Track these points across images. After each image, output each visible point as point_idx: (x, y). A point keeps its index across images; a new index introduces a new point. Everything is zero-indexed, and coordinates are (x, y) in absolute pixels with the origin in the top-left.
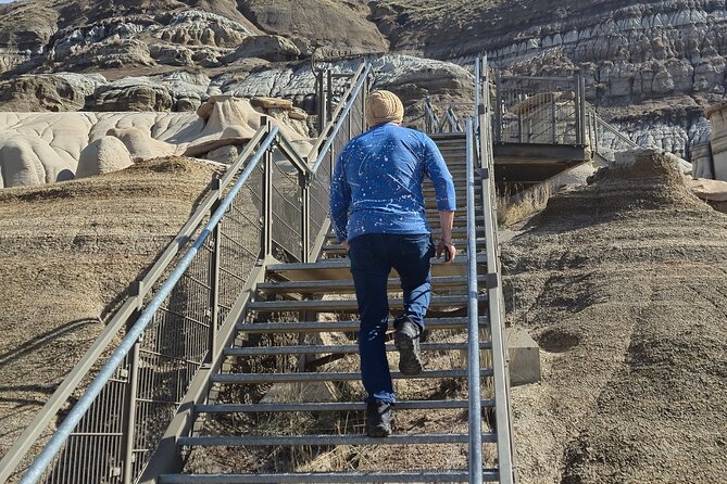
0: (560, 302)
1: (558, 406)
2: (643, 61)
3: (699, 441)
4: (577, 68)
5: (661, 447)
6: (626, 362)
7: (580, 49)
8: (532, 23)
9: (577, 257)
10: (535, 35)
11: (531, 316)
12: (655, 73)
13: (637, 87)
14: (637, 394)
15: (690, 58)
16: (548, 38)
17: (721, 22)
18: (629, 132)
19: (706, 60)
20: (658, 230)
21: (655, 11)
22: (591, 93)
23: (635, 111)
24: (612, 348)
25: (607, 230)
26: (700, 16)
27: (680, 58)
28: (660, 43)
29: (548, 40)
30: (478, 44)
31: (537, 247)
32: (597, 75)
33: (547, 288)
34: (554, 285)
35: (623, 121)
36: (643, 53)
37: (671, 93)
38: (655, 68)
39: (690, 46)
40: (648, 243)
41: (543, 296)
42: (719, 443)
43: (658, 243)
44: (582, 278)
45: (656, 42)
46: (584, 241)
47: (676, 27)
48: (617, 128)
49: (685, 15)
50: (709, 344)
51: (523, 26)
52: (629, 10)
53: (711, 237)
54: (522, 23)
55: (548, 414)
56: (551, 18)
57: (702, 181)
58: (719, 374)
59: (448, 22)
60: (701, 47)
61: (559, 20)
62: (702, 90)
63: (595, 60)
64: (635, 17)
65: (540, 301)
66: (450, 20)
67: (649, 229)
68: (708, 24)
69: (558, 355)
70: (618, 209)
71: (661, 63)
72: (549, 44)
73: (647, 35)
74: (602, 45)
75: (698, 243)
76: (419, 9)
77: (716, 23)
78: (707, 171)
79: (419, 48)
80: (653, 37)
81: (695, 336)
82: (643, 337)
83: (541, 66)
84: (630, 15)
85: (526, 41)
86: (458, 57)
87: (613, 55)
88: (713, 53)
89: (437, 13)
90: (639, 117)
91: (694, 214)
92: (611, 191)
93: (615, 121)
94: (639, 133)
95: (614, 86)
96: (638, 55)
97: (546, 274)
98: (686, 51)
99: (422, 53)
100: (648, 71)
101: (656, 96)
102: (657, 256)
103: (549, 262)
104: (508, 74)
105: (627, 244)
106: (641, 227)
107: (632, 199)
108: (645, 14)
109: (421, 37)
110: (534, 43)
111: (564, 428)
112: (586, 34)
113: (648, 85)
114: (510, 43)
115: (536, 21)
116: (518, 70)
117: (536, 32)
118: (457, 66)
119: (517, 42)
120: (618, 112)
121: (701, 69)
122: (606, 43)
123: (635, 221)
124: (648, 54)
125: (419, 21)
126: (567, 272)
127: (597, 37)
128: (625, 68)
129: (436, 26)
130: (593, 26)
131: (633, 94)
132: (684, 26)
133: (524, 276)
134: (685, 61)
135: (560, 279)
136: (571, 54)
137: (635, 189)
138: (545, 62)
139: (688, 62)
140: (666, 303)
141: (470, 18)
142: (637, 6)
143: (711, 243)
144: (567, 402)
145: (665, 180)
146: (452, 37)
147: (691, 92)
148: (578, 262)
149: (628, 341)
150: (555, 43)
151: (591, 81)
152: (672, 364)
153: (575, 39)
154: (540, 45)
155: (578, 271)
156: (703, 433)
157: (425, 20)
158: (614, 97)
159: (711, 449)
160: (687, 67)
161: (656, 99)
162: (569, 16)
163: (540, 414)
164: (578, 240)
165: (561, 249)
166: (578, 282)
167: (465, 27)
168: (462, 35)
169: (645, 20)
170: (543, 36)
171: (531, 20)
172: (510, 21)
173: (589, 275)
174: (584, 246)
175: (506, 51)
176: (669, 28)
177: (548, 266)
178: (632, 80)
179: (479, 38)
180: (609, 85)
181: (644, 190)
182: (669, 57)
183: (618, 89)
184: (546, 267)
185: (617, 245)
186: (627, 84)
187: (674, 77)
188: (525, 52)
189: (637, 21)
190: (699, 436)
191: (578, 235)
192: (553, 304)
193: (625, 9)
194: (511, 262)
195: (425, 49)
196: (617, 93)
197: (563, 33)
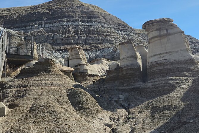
0: (18, 96)
1: (7, 122)
2: (66, 34)
3: (40, 128)
4: (48, 35)
5: (30, 130)
6: (28, 111)
7: (49, 29)
8: (36, 20)
9: (25, 85)
10: (37, 24)
11: (10, 100)
12: (68, 38)
13: (63, 41)
14: (28, 118)
15: (77, 35)
16: (40, 25)
17: (86, 26)
18: (61, 53)
19: (82, 36)
20: (47, 78)
21: (70, 21)
22: (51, 42)
23: (63, 48)
24: (26, 108)
25: (35, 78)
26: (81, 23)
27: (75, 34)
28: (70, 30)
29: (40, 26)
30: (20, 25)
31: (15, 82)
32: (53, 37)
33: (16, 93)
34: (18, 92)
35: (59, 50)
36: (66, 32)
37: (72, 44)
38: (69, 37)
39: (78, 31)
40: (44, 82)
41: (14, 95)
42: (45, 129)
43: (46, 82)
44: (25, 90)
45: (69, 30)
46: (28, 81)
47: (75, 26)
48: (58, 52)
49: (77, 23)
50: (49, 106)
51: (33, 21)
52: (63, 20)
53: (60, 81)
54: (33, 20)
55: (4, 124)
56: (42, 20)
57: (64, 67)
58: (50, 113)
59: (11, 17)
60: (81, 32)
61: (44, 20)
62: (80, 43)
63: (53, 33)
64: (64, 22)
65: (13, 96)
66: (12, 17)
67: (45, 78)
68: (83, 26)
69: (11, 109)
70: (38, 73)
71: (70, 35)
72: (41, 27)
73: (67, 27)
74: (55, 29)
75: (56, 82)
76: (2, 12)
77: (85, 26)
78: (67, 64)
79: (2, 24)
80: (69, 28)
81: (46, 104)
82: (34, 105)
83: (38, 33)
84: (63, 21)
85: (34, 25)
86: (14, 28)
87: (58, 32)
88: (83, 34)
89: (8, 14)
90: (63, 49)
91: (57, 75)
92: (37, 68)
93: (57, 50)
94: (63, 54)
95: (58, 40)
96: (64, 33)
97: (16, 89)
98: (77, 33)
99: (2, 26)
100: (67, 37)
101: (68, 44)
102: (45, 85)
103: (17, 86)
104: (28, 34)
105: (39, 82)
106: (43, 78)
107: (42, 71)
108: (67, 22)
109: (3, 21)
110: (36, 26)
111: (7, 127)
112: (51, 25)
113: (66, 41)
114: (29, 26)
115: (37, 20)
116: (31, 34)
117: (37, 23)
118: (12, 31)
119: (32, 26)
120: (58, 48)
121: (80, 38)
122: (56, 28)
123: (42, 76)
124: (67, 33)
125: (2, 16)
126: (22, 89)
127: (54, 26)
128: (60, 36)
129: (7, 18)
130: (53, 23)
131: (62, 43)
132: (77, 26)
133: (10, 90)
134: (76, 35)
135: (19, 90)
136: (46, 30)
137: (44, 68)
138: (39, 32)
139: (77, 36)
140: (43, 96)
141: (18, 17)
142: (65, 19)
143: (60, 82)
144: (10, 121)
145: (51, 66)
146: (12, 22)
147: (77, 44)
148: (25, 86)
149: (30, 106)
150: (42, 27)
151: (52, 38)
152: (39, 111)
153: (48, 26)
154: (38, 27)
155: (25, 88)
156: (42, 127)
157: (4, 16)
158: (57, 44)
159: (43, 130)
160: (77, 37)
161: (68, 45)
162: (46, 19)
163: (2, 124)
164: (26, 81)
165: (21, 83)
166: (24, 91)
167: (16, 19)
168: (15, 22)
169: (67, 23)
170: (39, 25)
171: (36, 19)
172: (30, 19)
173: (27, 90)
174: (27, 82)
175: (28, 28)
176: (73, 26)
177: (17, 87)
178: (62, 39)
179: (20, 23)
180: (56, 40)
181: (46, 68)
182: (72, 34)
183: (59, 42)
184: (16, 87)
185: (36, 82)
186: (61, 40)
187: (73, 39)
188: (34, 29)
189: (65, 23)
190: (41, 127)
191: (27, 80)
192: (16, 97)
193: (62, 19)
194: (7, 86)
195: (4, 25)
196: (58, 42)
197: (45, 24)
